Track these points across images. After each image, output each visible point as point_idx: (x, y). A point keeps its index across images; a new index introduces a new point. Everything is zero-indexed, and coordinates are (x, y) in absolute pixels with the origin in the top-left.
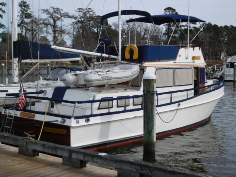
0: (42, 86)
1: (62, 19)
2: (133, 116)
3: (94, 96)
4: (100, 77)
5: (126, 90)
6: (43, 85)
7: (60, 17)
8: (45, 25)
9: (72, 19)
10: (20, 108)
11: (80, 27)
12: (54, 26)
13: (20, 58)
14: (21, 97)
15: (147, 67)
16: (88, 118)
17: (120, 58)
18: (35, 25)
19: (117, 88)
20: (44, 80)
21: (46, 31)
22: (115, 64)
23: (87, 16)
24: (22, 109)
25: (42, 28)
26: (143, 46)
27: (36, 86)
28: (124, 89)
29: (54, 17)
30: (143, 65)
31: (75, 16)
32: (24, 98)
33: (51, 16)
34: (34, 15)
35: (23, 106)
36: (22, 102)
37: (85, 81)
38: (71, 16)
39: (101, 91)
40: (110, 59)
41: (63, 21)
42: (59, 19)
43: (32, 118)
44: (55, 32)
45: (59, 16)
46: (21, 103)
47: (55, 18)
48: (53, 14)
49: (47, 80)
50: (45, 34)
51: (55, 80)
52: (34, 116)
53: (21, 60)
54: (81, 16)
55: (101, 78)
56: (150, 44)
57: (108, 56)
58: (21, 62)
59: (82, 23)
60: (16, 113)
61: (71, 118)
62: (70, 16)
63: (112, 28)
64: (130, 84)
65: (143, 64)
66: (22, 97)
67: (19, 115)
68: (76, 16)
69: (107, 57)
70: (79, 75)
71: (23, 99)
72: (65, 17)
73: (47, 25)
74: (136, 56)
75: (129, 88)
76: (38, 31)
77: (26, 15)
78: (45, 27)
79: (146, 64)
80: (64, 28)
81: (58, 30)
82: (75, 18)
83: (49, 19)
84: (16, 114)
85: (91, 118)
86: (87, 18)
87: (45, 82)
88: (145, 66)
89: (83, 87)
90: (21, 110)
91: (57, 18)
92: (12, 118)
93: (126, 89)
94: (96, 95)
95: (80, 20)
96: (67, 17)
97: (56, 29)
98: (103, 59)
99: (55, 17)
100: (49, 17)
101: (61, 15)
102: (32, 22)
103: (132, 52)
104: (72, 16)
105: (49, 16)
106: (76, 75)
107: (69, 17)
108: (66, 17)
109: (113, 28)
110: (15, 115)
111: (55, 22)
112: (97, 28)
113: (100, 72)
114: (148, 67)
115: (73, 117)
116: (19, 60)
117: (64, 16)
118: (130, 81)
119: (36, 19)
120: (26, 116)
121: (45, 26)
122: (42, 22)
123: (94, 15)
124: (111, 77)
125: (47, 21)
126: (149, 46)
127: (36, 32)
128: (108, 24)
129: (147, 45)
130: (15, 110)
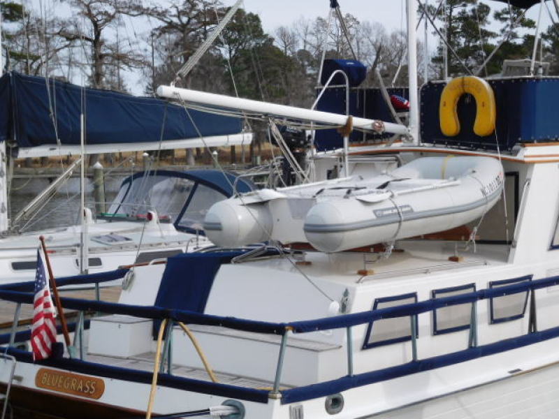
0: (95, 245)
1: (119, 19)
2: (504, 373)
3: (346, 293)
4: (367, 214)
5: (454, 259)
6: (98, 238)
7: (114, 14)
8: (68, 39)
9: (151, 18)
10: (38, 353)
11: (177, 44)
12: (97, 42)
13: (13, 142)
14: (41, 308)
15: (533, 163)
16: (335, 396)
17: (414, 130)
18: (35, 41)
19: (414, 253)
20: (99, 221)
21: (68, 59)
22: (397, 158)
23: (197, 8)
24: (44, 355)
25: (59, 50)
26: (517, 80)
27: (78, 245)
28: (447, 256)
29: (94, 12)
30: (519, 157)
31: (160, 10)
32: (53, 309)
33: (86, 10)
34: (30, 8)
35: (49, 345)
36: (45, 326)
37: (310, 229)
38: (148, 9)
39: (368, 268)
40: (378, 137)
41: (122, 24)
42: (110, 18)
43: (89, 395)
44: (98, 59)
45: (111, 11)
46: (43, 333)
47: (99, 17)
48: (93, 5)
49: (111, 219)
50: (65, 68)
51: (138, 220)
52: (100, 390)
53: (16, 150)
54: (181, 8)
55: (373, 217)
56: (541, 71)
57: (373, 125)
58: (15, 156)
59: (183, 31)
60: (17, 373)
61: (270, 401)
62: (145, 10)
63: (275, 44)
64: (472, 237)
65: (516, 152)
66: (47, 305)
67: (30, 383)
68: (164, 10)
69: (370, 127)
70: (270, 203)
71: (48, 316)
72: (127, 13)
73: (71, 38)
74: (485, 121)
75: (470, 253)
76: (44, 58)
77: (7, 9)
78: (66, 46)
79: (528, 152)
80: (125, 48)
81: (107, 55)
82: (161, 15)
83: (80, 19)
84: (19, 379)
85: (347, 395)
86: (196, 17)
87: (104, 228)
88: (527, 160)
89: (286, 253)
90: (40, 361)
91: (104, 17)
92: (4, 393)
93: (457, 255)
94: (354, 290)
95: (175, 20)
96: (135, 13)
97: (103, 51)
98: (358, 136)
99: (100, 13)
100: (79, 14)
101: (116, 8)
102: (28, 30)
103: (466, 107)
104: (153, 10)
105: (79, 10)
106: (262, 204)
107: (142, 13)
108: (132, 13)
109: (278, 44)
110: (15, 382)
111: (97, 29)
112: (227, 46)
113: (357, 189)
114: (536, 165)
115: (279, 395)
116: (8, 149)
117: (126, 10)
118: (475, 222)
119: (39, 21)
120: (65, 386)
121: (67, 43)
122: (57, 30)
123: (218, 7)
124: (412, 211)
125: (71, 28)
126: (538, 80)
127: (39, 61)
128: (262, 31)
129: (532, 76)
130: (14, 360)
